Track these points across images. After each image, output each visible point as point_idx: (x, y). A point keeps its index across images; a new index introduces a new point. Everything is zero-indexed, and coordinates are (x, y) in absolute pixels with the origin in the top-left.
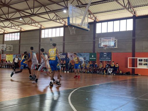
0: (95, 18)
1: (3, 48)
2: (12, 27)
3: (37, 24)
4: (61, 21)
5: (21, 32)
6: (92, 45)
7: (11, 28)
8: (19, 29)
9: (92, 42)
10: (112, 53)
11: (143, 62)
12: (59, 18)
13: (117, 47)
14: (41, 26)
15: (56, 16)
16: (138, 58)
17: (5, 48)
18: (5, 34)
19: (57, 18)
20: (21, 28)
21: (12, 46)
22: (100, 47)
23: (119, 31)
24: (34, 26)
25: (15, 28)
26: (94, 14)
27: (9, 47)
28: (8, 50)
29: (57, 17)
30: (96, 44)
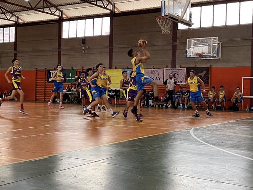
4: (106, 3)
8: (14, 19)
9: (170, 47)
10: (210, 69)
13: (220, 57)
14: (62, 13)
20: (18, 18)
22: (188, 56)
30: (178, 52)
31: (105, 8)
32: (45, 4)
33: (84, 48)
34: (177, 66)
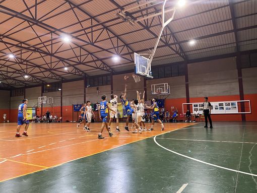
4: (108, 68)
5: (62, 82)
11: (198, 107)
14: (85, 74)
15: (102, 64)
16: (193, 104)
21: (53, 98)
25: (56, 78)
28: (48, 103)
31: (108, 71)
32: (76, 71)
34: (148, 99)
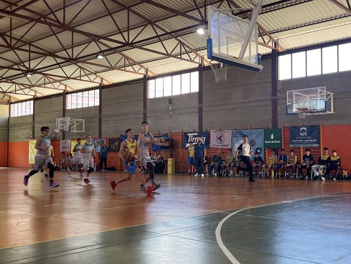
0: (275, 43)
1: (63, 126)
2: (82, 78)
3: (137, 67)
4: (192, 55)
5: (102, 87)
6: (270, 108)
7: (80, 80)
8: (98, 80)
9: (270, 103)
10: (321, 127)
12: (187, 49)
13: (332, 112)
14: (147, 70)
15: (179, 46)
17: (68, 126)
18: (68, 93)
19: (183, 50)
20: (102, 79)
21: (83, 120)
22: (289, 112)
23: (336, 71)
24: (131, 72)
25: (88, 79)
26: (272, 35)
27: (77, 122)
28: (75, 131)
29: (182, 48)
30: (279, 107)
33: (170, 108)
34: (279, 126)
